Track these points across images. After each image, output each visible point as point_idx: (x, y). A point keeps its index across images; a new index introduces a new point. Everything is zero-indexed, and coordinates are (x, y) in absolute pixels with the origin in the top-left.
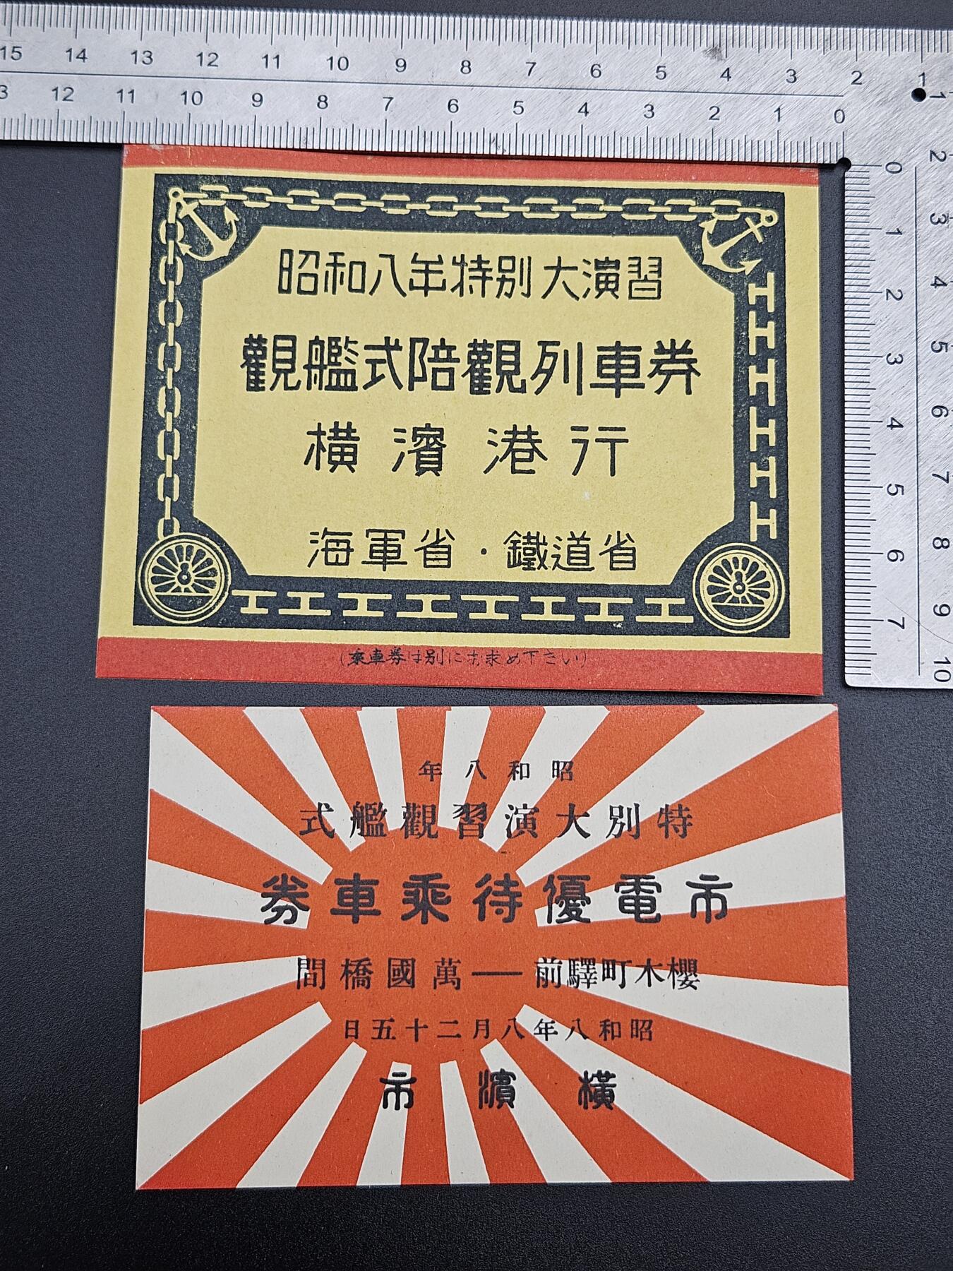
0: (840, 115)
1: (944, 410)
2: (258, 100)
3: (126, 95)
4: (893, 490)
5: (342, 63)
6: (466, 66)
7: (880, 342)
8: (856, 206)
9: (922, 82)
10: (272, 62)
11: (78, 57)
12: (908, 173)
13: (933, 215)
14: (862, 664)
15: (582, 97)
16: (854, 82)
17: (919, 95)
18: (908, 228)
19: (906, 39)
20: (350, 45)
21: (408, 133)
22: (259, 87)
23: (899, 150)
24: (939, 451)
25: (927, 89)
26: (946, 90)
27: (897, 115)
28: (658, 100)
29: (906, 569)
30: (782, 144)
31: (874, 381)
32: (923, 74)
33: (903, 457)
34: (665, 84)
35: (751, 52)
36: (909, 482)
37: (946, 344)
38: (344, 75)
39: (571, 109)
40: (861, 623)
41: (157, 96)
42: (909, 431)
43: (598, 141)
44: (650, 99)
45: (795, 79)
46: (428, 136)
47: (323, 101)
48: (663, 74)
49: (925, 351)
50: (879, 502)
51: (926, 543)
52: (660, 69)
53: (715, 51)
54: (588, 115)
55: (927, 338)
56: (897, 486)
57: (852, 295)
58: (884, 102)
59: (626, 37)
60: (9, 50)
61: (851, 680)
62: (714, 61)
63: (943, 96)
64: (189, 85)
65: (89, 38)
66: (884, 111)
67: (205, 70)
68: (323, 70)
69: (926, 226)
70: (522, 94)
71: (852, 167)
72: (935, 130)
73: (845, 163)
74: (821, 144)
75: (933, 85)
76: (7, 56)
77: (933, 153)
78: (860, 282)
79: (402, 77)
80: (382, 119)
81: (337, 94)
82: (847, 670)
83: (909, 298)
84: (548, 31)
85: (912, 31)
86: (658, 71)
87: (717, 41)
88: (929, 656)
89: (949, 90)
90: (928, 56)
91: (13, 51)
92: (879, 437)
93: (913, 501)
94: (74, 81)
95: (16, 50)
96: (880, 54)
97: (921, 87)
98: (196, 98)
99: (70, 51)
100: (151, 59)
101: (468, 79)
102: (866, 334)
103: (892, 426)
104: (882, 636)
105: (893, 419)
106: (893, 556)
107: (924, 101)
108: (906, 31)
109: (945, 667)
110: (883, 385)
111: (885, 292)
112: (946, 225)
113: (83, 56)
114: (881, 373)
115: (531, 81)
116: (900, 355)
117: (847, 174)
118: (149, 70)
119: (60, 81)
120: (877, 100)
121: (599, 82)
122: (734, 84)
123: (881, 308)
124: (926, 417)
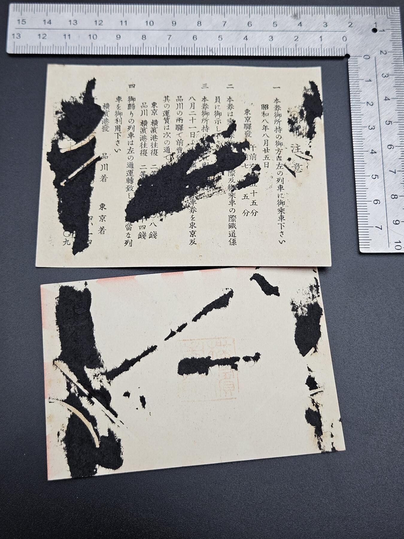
0: (345, 38)
1: (392, 146)
2: (119, 37)
3: (67, 36)
4: (374, 177)
5: (152, 23)
6: (199, 23)
7: (366, 121)
8: (353, 71)
9: (375, 26)
10: (124, 23)
11: (48, 23)
12: (372, 59)
13: (383, 74)
14: (366, 244)
15: (244, 34)
16: (349, 26)
17: (375, 30)
18: (374, 79)
19: (368, 10)
20: (153, 17)
21: (178, 48)
22: (119, 32)
23: (368, 51)
24: (391, 162)
25: (378, 28)
26: (385, 28)
27: (367, 38)
28: (275, 34)
29: (381, 207)
30: (323, 49)
31: (365, 135)
32: (376, 23)
33: (377, 165)
34: (277, 28)
35: (309, 16)
36: (380, 173)
37: (391, 122)
38: (152, 27)
39: (241, 38)
40: (365, 228)
41: (79, 37)
42: (379, 154)
43: (252, 50)
44: (271, 34)
45: (327, 26)
46: (185, 49)
47: (144, 37)
48: (276, 25)
49: (383, 125)
50: (369, 182)
51: (388, 197)
52: (275, 23)
53: (295, 16)
54: (248, 40)
55: (383, 120)
56: (376, 175)
57: (353, 104)
58: (361, 33)
59: (261, 12)
60: (21, 21)
61: (362, 250)
62: (295, 20)
63: (384, 31)
64: (92, 33)
65: (52, 16)
66: (361, 37)
67: (98, 27)
68: (143, 25)
69: (380, 78)
70: (222, 33)
71: (350, 58)
72: (382, 43)
73: (348, 56)
74: (338, 49)
75: (380, 27)
76: (20, 23)
77: (381, 51)
78: (356, 99)
79: (175, 27)
80: (167, 43)
81: (149, 34)
82: (360, 246)
83: (376, 105)
84: (231, 10)
85: (370, 8)
86: (274, 24)
87: (296, 12)
88: (393, 240)
89: (386, 28)
90: (377, 16)
91: (23, 21)
92: (367, 157)
93: (382, 181)
94: (46, 32)
95: (24, 21)
96: (358, 17)
97: (375, 27)
98: (93, 37)
99: (45, 21)
100: (77, 23)
101: (200, 28)
102: (360, 118)
103: (372, 153)
104: (373, 233)
105: (372, 150)
106: (376, 202)
107: (377, 33)
108: (368, 8)
109: (399, 244)
110: (368, 137)
111: (366, 103)
112: (388, 78)
113: (50, 22)
114: (366, 133)
115: (225, 28)
116: (374, 126)
117: (349, 60)
118: (76, 27)
119: (41, 32)
120: (359, 33)
121: (251, 28)
122: (303, 28)
123: (364, 109)
124: (385, 149)
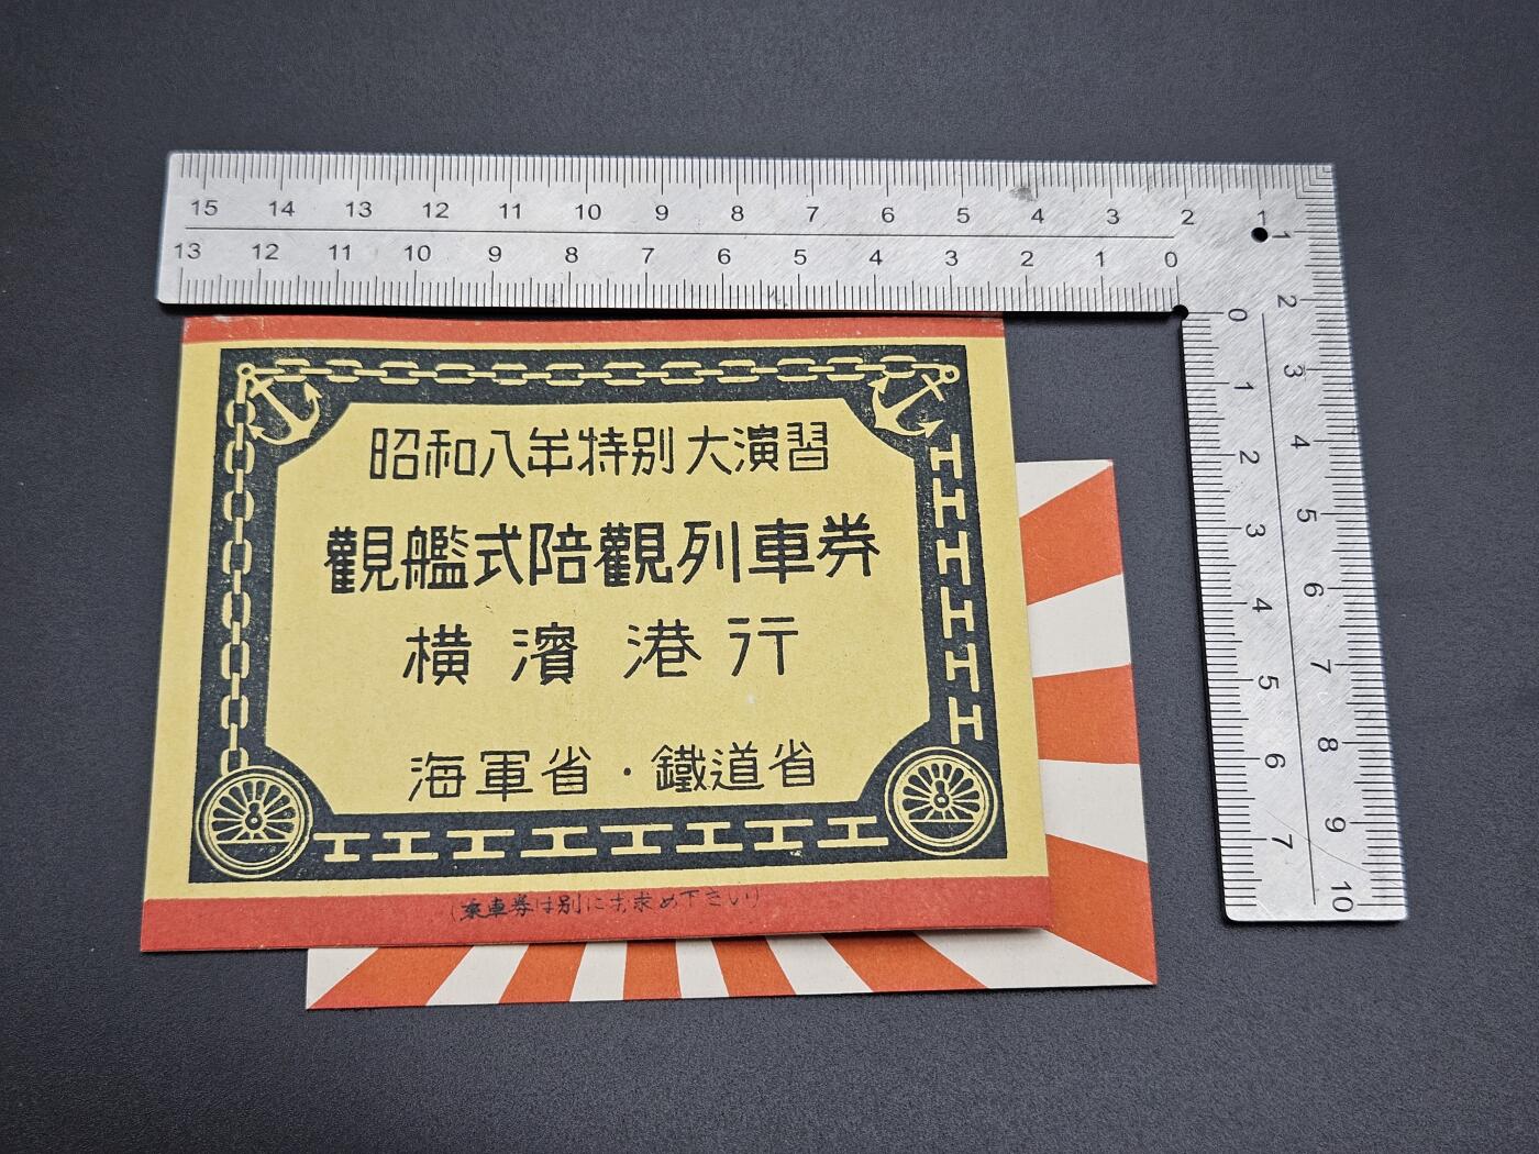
0: (1171, 259)
1: (1318, 588)
2: (496, 254)
3: (341, 253)
4: (1266, 682)
5: (595, 212)
6: (738, 212)
7: (1237, 511)
8: (1198, 358)
9: (1261, 221)
10: (512, 212)
11: (283, 211)
12: (1255, 321)
13: (1287, 366)
14: (1246, 893)
15: (872, 245)
16: (1185, 222)
17: (1260, 235)
18: (1260, 382)
19: (1240, 174)
20: (600, 192)
21: (673, 288)
22: (497, 240)
23: (1242, 295)
24: (1316, 636)
25: (1268, 228)
26: (1291, 229)
27: (1236, 257)
28: (961, 246)
29: (1289, 776)
30: (1106, 292)
31: (1235, 555)
32: (1263, 212)
33: (1272, 646)
34: (968, 228)
35: (1064, 192)
36: (1281, 669)
37: (1314, 512)
38: (595, 226)
39: (861, 257)
40: (1240, 843)
41: (377, 251)
42: (1279, 613)
43: (894, 292)
44: (952, 244)
45: (1118, 220)
46: (696, 290)
47: (572, 254)
48: (965, 217)
49: (1291, 520)
50: (1250, 697)
51: (1310, 746)
52: (962, 212)
53: (1024, 191)
54: (882, 263)
55: (1292, 505)
56: (1270, 678)
57: (1200, 458)
58: (1220, 244)
59: (921, 177)
60: (202, 205)
61: (1234, 914)
62: (1024, 201)
63: (1287, 236)
64: (415, 240)
65: (297, 190)
66: (1221, 254)
67: (434, 222)
68: (571, 220)
69: (1279, 379)
70: (804, 243)
71: (1190, 316)
72: (1282, 272)
73: (1181, 312)
74: (1152, 291)
75: (1274, 224)
76: (199, 212)
77: (1280, 298)
78: (1209, 444)
79: (664, 226)
80: (642, 272)
81: (586, 245)
82: (1227, 901)
83: (1267, 460)
84: (831, 173)
85: (1246, 166)
86: (959, 214)
87: (1025, 181)
88: (1325, 880)
89: (1293, 228)
90: (1266, 192)
91: (207, 206)
92: (1245, 622)
93: (1289, 696)
94: (279, 237)
95: (211, 204)
96: (1212, 192)
97: (1261, 226)
98: (422, 253)
99: (274, 204)
100: (370, 212)
101: (740, 227)
102: (1220, 502)
103: (1258, 609)
104: (1268, 859)
105: (1259, 600)
106: (1272, 761)
107: (1267, 240)
108: (1239, 166)
109: (1345, 893)
110: (1244, 560)
111: (1238, 455)
112: (1302, 377)
113: (289, 209)
114: (1239, 547)
115: (814, 228)
116: (1262, 526)
117: (1184, 323)
118: (366, 223)
119: (262, 238)
120: (1211, 242)
121: (892, 228)
122: (1047, 227)
123: (1233, 472)
124: (1298, 596)
